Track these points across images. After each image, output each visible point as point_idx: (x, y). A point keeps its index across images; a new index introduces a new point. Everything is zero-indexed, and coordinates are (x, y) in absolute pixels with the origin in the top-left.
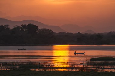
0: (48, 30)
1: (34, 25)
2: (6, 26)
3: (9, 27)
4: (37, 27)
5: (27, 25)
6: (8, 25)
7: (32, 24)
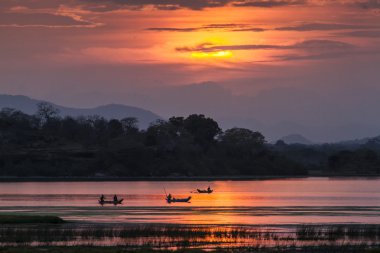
0: (251, 132)
1: (206, 117)
2: (126, 120)
3: (135, 125)
4: (215, 124)
5: (186, 117)
6: (132, 120)
7: (201, 115)
